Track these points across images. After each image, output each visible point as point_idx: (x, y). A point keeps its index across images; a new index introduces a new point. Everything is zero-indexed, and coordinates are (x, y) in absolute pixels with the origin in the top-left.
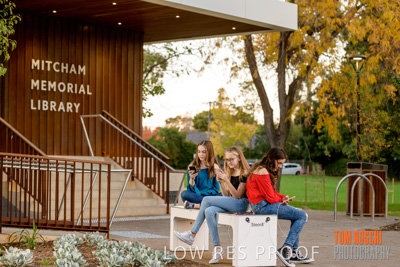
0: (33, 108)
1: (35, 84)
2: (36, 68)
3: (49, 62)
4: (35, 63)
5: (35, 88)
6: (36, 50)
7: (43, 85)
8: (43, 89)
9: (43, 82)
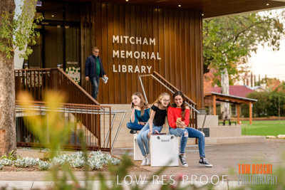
0: (114, 71)
1: (115, 53)
2: (116, 42)
3: (126, 37)
4: (116, 38)
5: (116, 56)
6: (116, 29)
7: (122, 54)
8: (122, 57)
9: (122, 51)
